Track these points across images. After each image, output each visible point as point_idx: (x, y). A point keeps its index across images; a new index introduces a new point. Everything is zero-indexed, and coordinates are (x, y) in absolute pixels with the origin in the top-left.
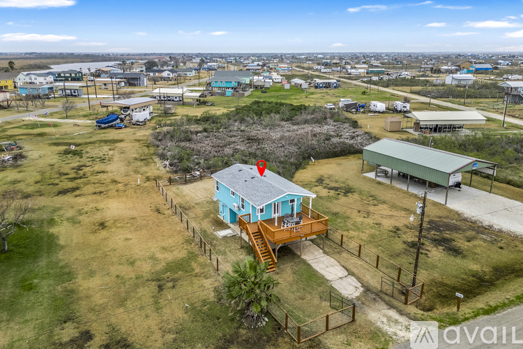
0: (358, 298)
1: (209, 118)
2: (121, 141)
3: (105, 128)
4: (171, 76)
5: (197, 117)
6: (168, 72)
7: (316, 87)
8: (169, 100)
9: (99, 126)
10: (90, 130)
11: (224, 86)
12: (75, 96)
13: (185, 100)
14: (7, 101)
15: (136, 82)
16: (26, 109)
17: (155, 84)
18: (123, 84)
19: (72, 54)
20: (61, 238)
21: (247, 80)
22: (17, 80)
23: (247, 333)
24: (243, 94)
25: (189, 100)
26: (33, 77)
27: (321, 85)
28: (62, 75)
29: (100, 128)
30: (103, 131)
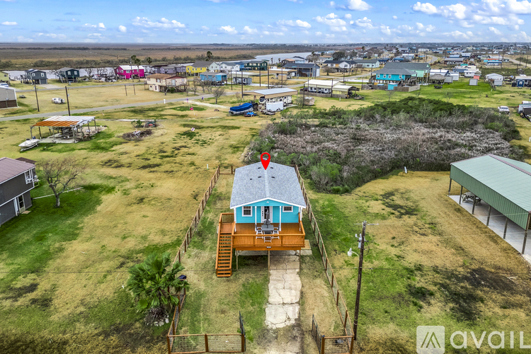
0: (277, 331)
1: (337, 112)
2: (238, 128)
3: (236, 115)
4: (348, 67)
5: (326, 110)
6: (345, 63)
7: (514, 85)
8: (319, 92)
9: (232, 113)
10: (224, 115)
11: (390, 79)
12: (245, 84)
13: (334, 93)
14: (184, 85)
15: (308, 73)
16: (193, 93)
17: (328, 75)
18: (293, 74)
19: (285, 45)
20: (102, 205)
21: (421, 74)
22: (210, 68)
23: (140, 327)
24: (407, 89)
25: (338, 93)
26: (224, 65)
27: (521, 83)
28: (251, 64)
29: (233, 115)
30: (234, 117)
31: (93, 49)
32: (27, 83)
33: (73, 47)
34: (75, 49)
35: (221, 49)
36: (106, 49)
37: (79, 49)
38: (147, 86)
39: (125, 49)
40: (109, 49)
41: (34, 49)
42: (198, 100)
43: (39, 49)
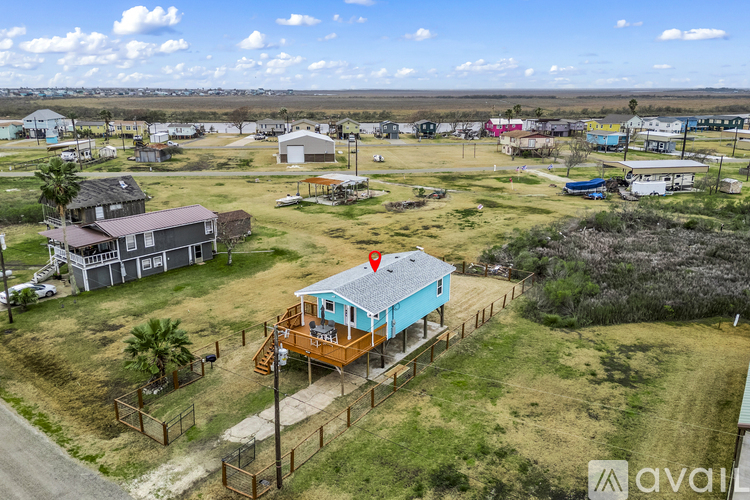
9: (567, 192)
14: (549, 149)
31: (512, 97)
32: (379, 137)
33: (488, 95)
34: (489, 97)
35: (709, 97)
36: (528, 98)
37: (495, 97)
38: (500, 148)
39: (553, 97)
40: (531, 97)
41: (444, 97)
42: (544, 170)
43: (450, 97)
